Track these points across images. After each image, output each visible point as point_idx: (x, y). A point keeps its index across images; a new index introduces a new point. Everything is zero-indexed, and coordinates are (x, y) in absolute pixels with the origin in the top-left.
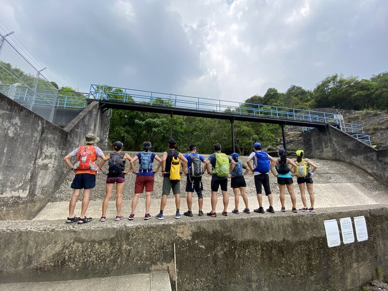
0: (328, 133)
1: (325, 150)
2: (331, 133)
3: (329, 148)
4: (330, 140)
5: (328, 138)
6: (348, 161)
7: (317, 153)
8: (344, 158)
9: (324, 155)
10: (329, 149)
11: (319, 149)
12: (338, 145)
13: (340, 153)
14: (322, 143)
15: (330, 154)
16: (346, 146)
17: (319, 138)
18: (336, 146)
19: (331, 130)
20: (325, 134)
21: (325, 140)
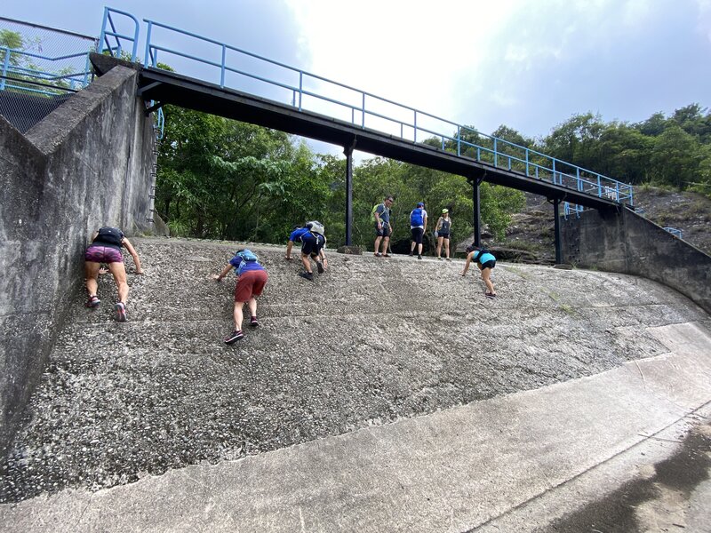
0: (618, 222)
1: (608, 253)
2: (627, 223)
3: (617, 250)
4: (623, 234)
5: (619, 232)
6: (653, 276)
7: (590, 257)
8: (647, 270)
9: (606, 263)
10: (617, 252)
11: (594, 250)
12: (638, 246)
13: (640, 260)
14: (603, 238)
15: (618, 262)
16: (656, 248)
17: (598, 231)
18: (633, 248)
19: (626, 216)
20: (612, 224)
21: (611, 235)
